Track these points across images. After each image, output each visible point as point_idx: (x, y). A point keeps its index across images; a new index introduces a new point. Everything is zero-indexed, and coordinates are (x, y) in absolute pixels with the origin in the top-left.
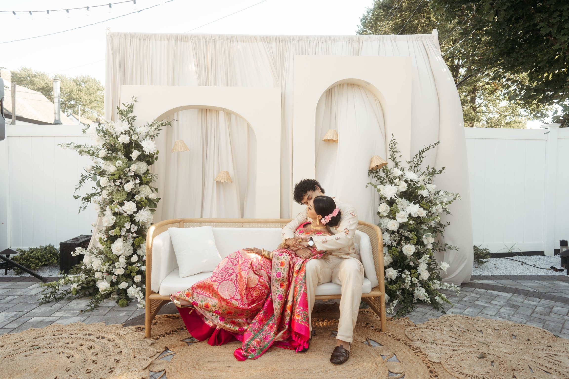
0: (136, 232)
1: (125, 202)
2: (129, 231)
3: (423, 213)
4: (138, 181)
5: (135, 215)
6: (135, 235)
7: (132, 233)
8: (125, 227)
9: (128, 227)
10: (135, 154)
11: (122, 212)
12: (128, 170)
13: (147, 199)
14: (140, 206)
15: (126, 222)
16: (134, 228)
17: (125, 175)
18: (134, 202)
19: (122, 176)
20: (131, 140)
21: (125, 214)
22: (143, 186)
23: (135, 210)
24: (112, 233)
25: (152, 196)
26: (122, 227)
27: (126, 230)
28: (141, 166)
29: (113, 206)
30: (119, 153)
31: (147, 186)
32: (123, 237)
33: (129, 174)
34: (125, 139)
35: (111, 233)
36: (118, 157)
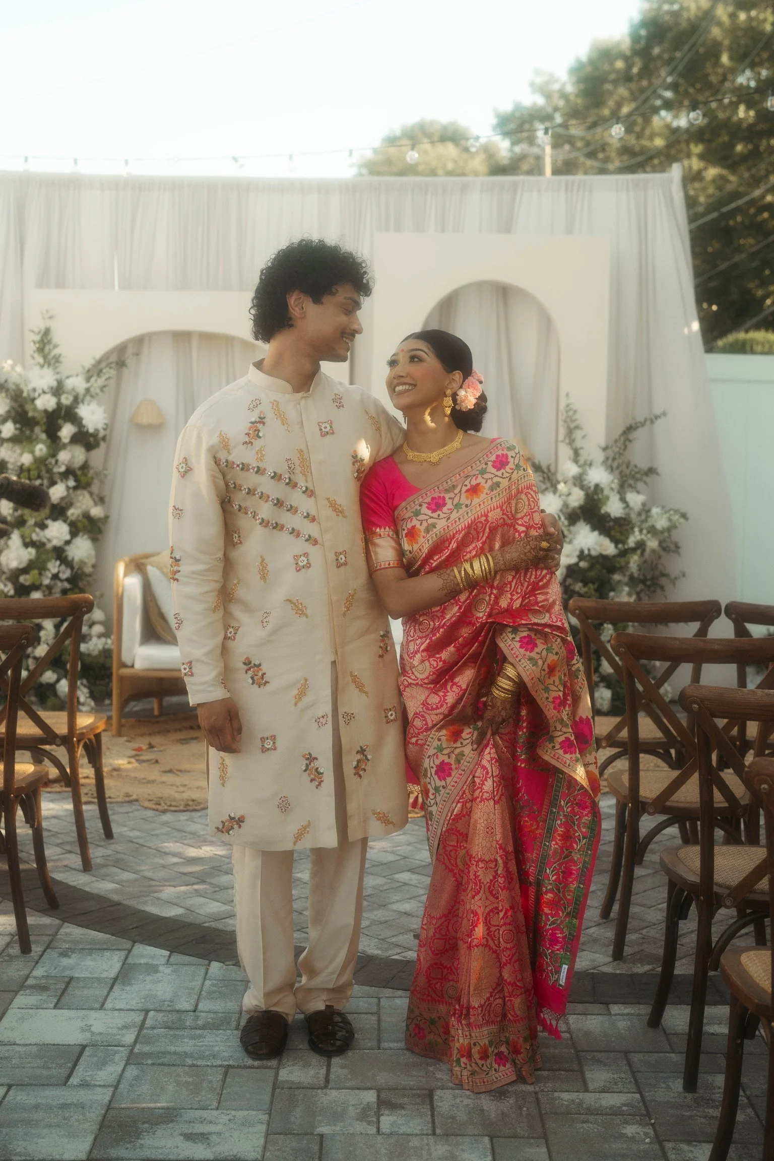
0: (67, 580)
1: (49, 522)
2: (55, 577)
3: (609, 548)
4: (71, 483)
5: (67, 548)
6: (67, 585)
7: (61, 581)
8: (49, 570)
9: (55, 571)
10: (67, 431)
11: (44, 540)
12: (53, 461)
13: (87, 516)
14: (75, 530)
15: (49, 560)
16: (66, 574)
17: (49, 471)
18: (65, 521)
19: (43, 473)
20: (59, 404)
21: (49, 546)
22: (79, 492)
23: (68, 537)
24: (25, 580)
25: (96, 512)
26: (42, 569)
27: (50, 575)
28: (76, 454)
29: (26, 530)
30: (37, 430)
31: (86, 493)
32: (44, 588)
33: (56, 470)
34: (46, 403)
35: (23, 579)
36: (34, 437)
